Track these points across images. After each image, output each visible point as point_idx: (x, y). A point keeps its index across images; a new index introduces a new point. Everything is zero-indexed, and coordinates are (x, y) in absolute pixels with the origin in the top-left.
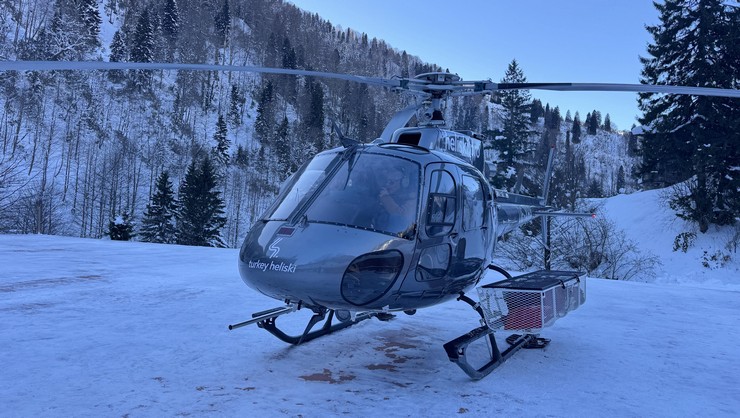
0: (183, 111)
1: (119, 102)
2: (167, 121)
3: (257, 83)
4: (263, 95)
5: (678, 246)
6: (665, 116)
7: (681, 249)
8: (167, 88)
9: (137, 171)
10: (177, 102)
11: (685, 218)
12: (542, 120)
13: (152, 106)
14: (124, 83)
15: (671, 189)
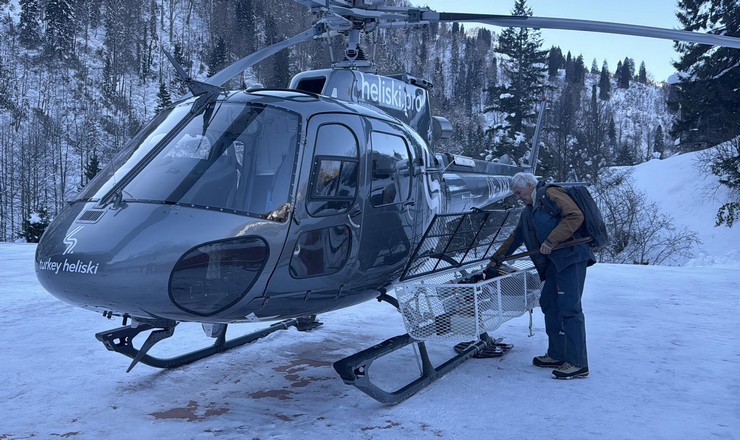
0: (115, 80)
1: (36, 72)
2: (96, 94)
3: (205, 40)
4: (214, 56)
5: (721, 220)
6: (707, 58)
7: (725, 223)
8: (93, 52)
9: (64, 158)
10: (107, 69)
11: (730, 185)
12: (562, 72)
13: (76, 76)
14: (41, 48)
15: (714, 150)
